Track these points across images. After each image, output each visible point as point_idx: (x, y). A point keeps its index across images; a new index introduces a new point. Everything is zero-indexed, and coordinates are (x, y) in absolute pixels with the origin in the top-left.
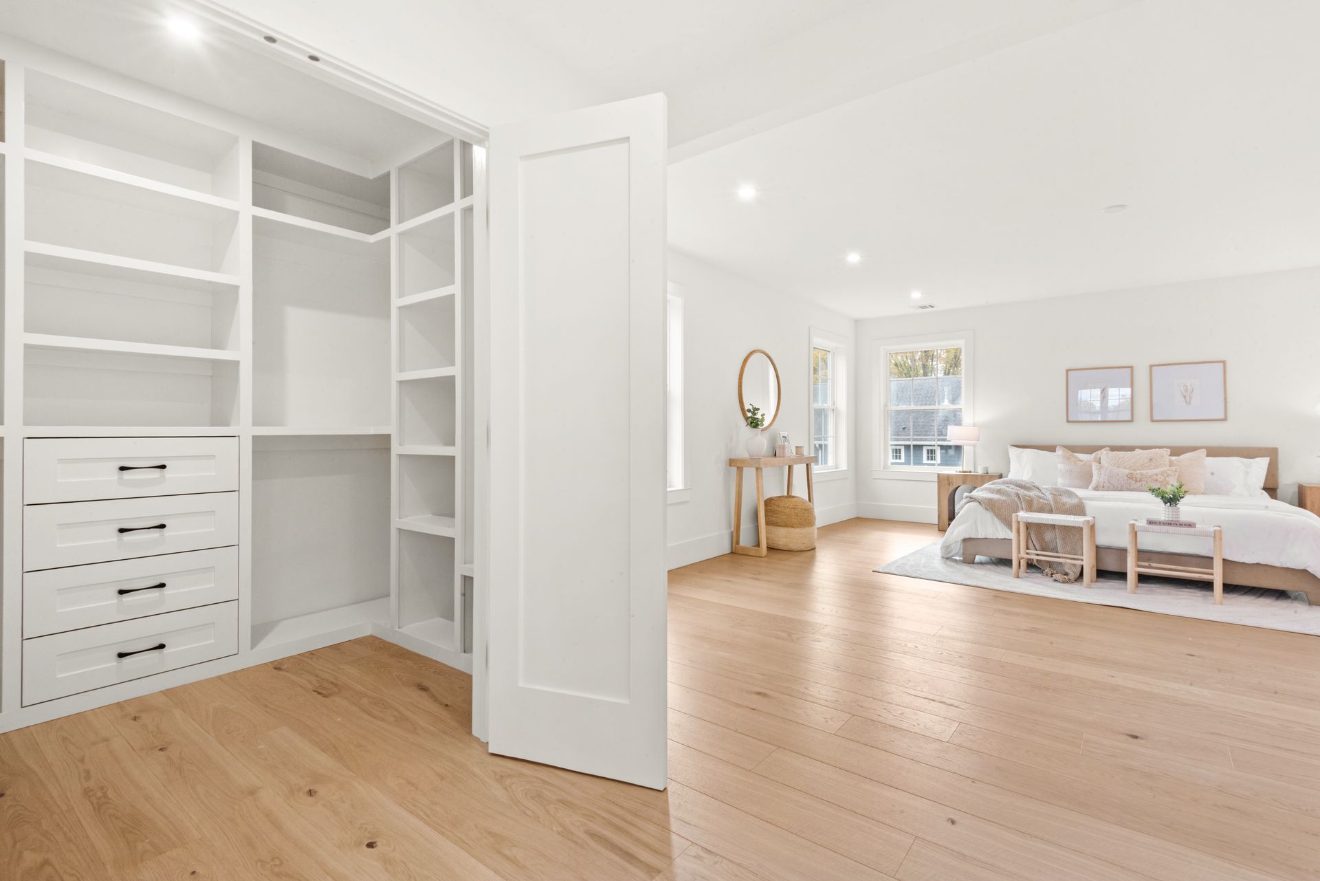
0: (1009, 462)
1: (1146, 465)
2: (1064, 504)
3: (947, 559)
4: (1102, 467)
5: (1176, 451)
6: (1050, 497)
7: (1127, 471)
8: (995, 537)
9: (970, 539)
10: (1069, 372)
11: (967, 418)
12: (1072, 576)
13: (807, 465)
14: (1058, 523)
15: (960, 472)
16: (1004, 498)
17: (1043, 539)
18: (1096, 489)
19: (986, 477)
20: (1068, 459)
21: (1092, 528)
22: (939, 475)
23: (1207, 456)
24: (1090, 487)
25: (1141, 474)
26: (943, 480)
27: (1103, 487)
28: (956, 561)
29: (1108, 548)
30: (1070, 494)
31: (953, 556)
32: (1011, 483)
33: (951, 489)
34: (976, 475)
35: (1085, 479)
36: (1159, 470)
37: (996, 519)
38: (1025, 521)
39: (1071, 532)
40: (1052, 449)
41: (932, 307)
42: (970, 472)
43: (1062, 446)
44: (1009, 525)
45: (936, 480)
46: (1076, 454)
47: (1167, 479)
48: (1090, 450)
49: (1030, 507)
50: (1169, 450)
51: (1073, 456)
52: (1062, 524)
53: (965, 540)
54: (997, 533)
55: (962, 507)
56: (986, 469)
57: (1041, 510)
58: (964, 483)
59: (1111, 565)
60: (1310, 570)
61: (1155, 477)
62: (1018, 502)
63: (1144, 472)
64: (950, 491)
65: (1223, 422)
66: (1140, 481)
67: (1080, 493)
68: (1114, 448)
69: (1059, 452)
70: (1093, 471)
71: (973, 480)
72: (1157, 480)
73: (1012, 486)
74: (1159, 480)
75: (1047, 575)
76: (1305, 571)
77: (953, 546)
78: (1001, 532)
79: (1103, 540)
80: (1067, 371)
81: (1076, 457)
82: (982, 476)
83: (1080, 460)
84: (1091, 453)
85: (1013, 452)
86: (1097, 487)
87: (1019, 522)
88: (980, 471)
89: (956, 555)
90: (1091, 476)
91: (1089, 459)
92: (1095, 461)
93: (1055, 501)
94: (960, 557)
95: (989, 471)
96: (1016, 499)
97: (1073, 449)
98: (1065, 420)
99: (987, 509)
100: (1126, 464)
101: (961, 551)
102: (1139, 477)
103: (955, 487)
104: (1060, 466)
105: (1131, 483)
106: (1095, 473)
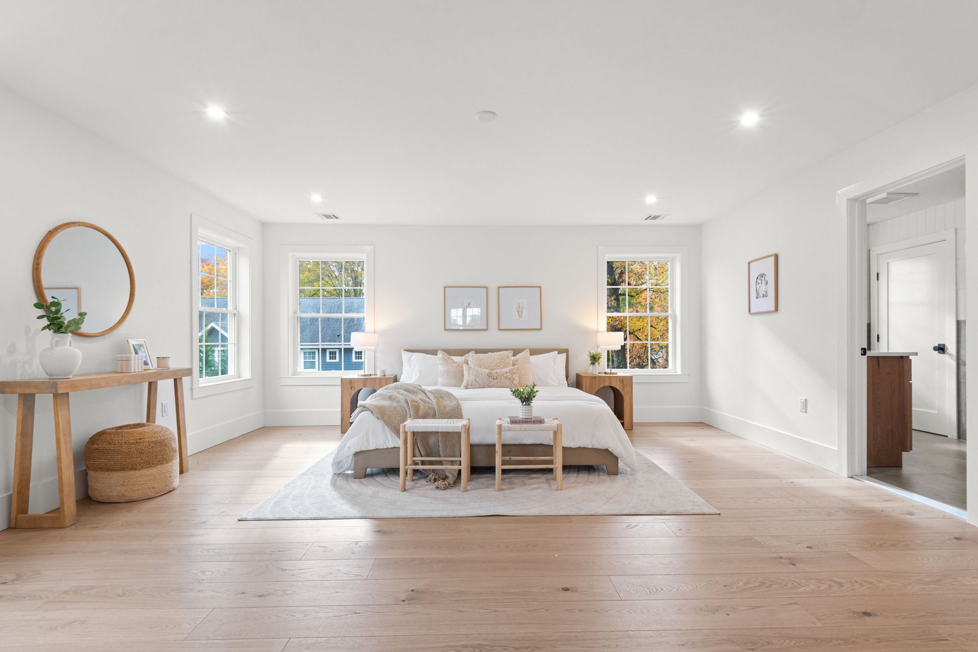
0: (402, 365)
1: (498, 364)
2: (445, 407)
3: (339, 474)
4: (471, 367)
5: (516, 352)
6: (434, 401)
7: (487, 371)
8: (385, 448)
9: (362, 452)
10: (447, 289)
11: (368, 325)
12: (451, 479)
13: (175, 380)
14: (440, 430)
15: (362, 376)
16: (395, 404)
17: (428, 444)
18: (466, 387)
19: (384, 381)
20: (446, 361)
21: (468, 430)
22: (342, 380)
23: (531, 355)
24: (462, 386)
25: (497, 373)
26: (347, 384)
27: (472, 385)
28: (348, 475)
29: (479, 445)
30: (449, 395)
31: (345, 471)
32: (401, 388)
33: (353, 392)
34: (375, 378)
35: (458, 379)
36: (507, 369)
37: (386, 427)
38: (412, 430)
39: (451, 438)
40: (434, 352)
41: (337, 218)
42: (370, 375)
43: (442, 350)
44: (397, 433)
45: (340, 384)
46: (453, 357)
47: (514, 376)
48: (462, 352)
49: (417, 415)
50: (512, 352)
51: (450, 358)
52: (444, 430)
53: (356, 454)
54: (387, 443)
55: (356, 417)
56: (384, 371)
57: (425, 416)
58: (365, 386)
59: (482, 462)
60: (610, 450)
61: (505, 375)
62: (407, 408)
63: (498, 371)
64: (353, 394)
65: (539, 331)
66: (496, 379)
67: (457, 392)
68: (478, 351)
69: (440, 355)
70: (464, 371)
71: (373, 384)
72: (507, 377)
73: (402, 391)
74: (509, 377)
75: (430, 480)
76: (607, 450)
77: (345, 461)
78: (393, 441)
79: (476, 439)
80: (445, 287)
81: (452, 360)
82: (380, 379)
83: (454, 362)
84: (462, 355)
85: (405, 355)
86: (467, 385)
87: (406, 433)
88: (379, 375)
89: (348, 469)
90: (463, 375)
91: (461, 360)
92: (465, 363)
93: (438, 403)
94: (351, 470)
95: (386, 374)
96: (405, 405)
97: (451, 352)
98: (443, 329)
99: (378, 418)
100: (486, 364)
101: (353, 465)
102: (495, 375)
103: (356, 390)
104: (440, 367)
105: (492, 381)
106: (465, 373)
